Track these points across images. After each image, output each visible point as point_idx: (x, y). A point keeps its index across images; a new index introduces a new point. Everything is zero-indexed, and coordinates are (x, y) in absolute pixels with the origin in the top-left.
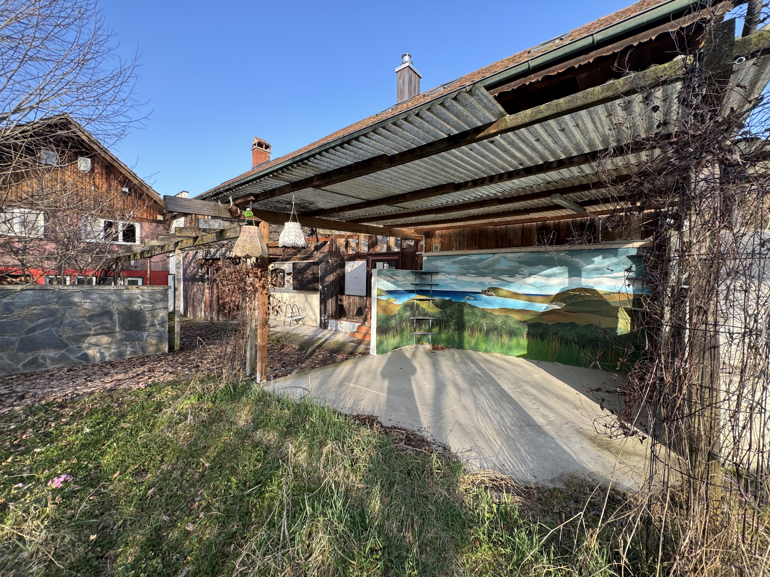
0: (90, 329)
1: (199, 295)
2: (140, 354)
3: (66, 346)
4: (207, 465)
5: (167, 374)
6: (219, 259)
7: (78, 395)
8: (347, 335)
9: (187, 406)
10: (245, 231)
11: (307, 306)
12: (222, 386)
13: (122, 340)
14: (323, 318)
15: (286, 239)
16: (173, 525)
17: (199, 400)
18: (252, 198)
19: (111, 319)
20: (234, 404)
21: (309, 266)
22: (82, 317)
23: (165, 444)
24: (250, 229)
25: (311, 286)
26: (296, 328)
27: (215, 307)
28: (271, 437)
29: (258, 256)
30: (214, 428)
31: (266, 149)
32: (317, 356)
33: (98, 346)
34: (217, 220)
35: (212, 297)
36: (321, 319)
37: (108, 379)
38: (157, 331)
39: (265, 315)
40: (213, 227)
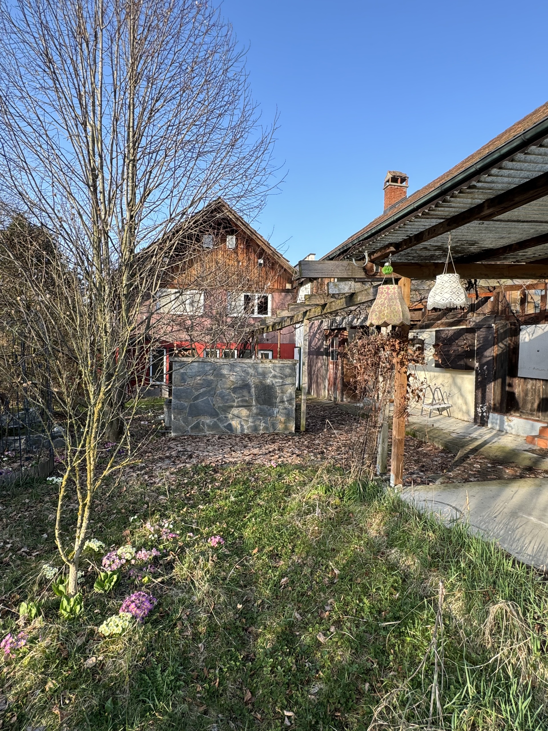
0: (234, 401)
1: (323, 371)
2: (271, 430)
3: (217, 415)
4: (337, 572)
5: (294, 456)
6: (345, 329)
7: (226, 463)
8: (520, 440)
9: (315, 497)
10: (382, 293)
11: (455, 391)
12: (350, 481)
13: (257, 414)
14: (479, 410)
15: (438, 298)
16: (305, 628)
17: (326, 493)
18: (392, 249)
19: (249, 392)
20: (364, 507)
21: (459, 334)
22: (229, 388)
23: (295, 534)
24: (389, 289)
25: (462, 363)
26: (438, 420)
27: (339, 386)
28: (410, 562)
29: (397, 322)
30: (342, 529)
31: (401, 183)
32: (471, 465)
33: (239, 418)
34: (347, 282)
35: (336, 374)
36: (476, 412)
37: (246, 452)
38: (286, 409)
39: (403, 400)
40: (343, 292)
